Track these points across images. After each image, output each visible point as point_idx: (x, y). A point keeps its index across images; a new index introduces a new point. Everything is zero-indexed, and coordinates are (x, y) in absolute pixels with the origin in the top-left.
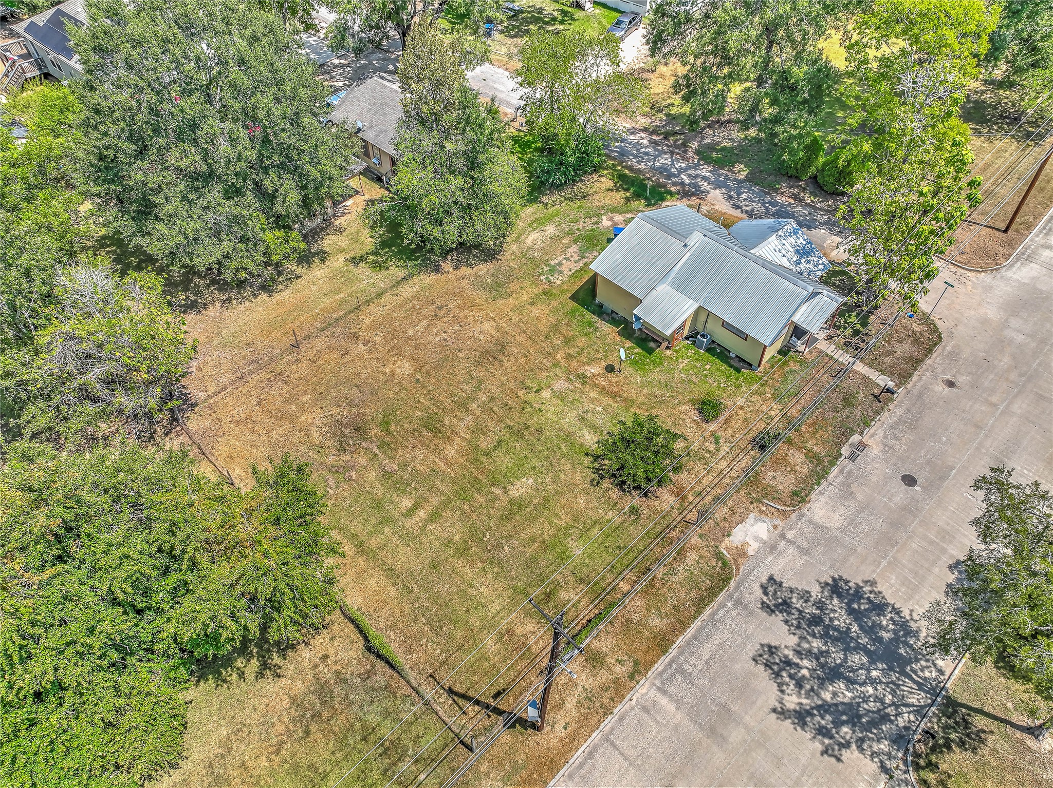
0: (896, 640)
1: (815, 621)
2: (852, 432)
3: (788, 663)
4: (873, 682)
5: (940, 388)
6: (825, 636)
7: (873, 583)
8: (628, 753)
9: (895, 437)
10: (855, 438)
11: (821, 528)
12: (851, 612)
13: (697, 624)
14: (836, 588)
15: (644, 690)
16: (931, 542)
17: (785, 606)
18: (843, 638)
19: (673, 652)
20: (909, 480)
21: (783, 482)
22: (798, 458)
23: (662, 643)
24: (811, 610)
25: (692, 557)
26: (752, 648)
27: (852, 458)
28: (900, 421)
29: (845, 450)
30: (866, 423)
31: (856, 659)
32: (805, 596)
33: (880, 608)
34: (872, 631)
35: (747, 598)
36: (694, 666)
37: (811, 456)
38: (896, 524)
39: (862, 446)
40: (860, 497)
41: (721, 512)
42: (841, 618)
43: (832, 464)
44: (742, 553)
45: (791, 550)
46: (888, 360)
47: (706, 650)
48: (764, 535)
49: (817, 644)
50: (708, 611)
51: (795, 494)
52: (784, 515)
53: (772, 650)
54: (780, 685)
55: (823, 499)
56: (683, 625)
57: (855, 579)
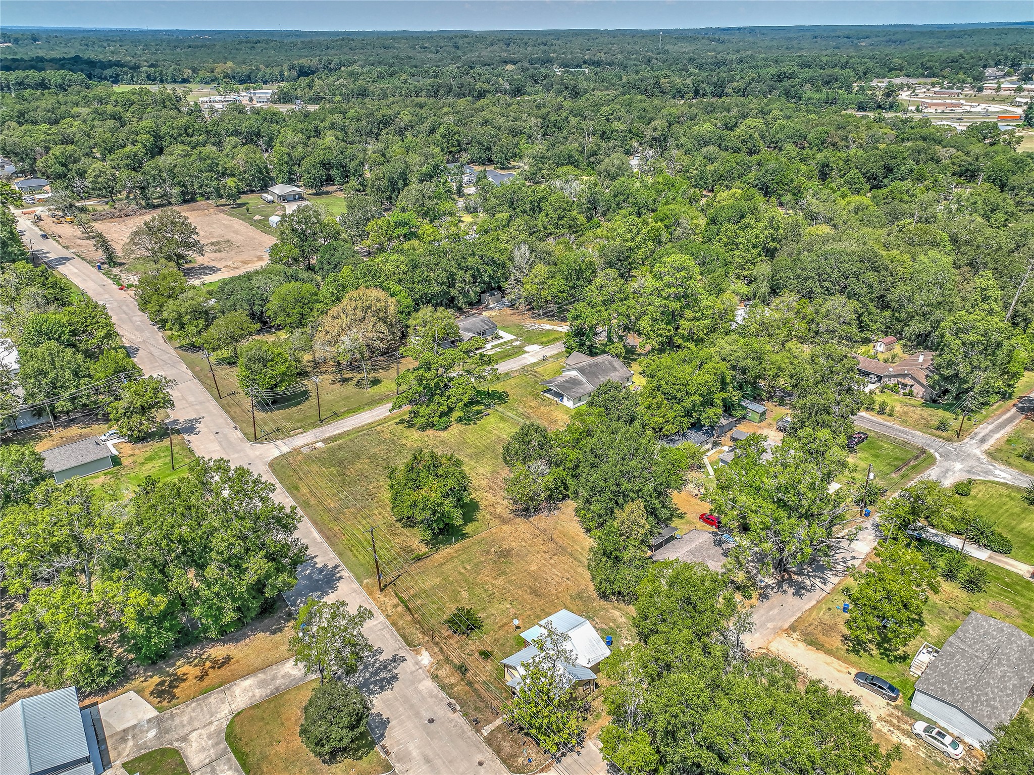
0: (369, 689)
1: (385, 667)
2: (462, 707)
3: (375, 656)
4: (359, 677)
5: (479, 758)
6: (379, 668)
7: (392, 689)
9: (455, 726)
10: (458, 708)
11: (420, 681)
12: (384, 678)
13: (398, 635)
14: (395, 678)
16: (400, 716)
17: (394, 660)
18: (376, 673)
19: (391, 627)
20: (431, 721)
21: (442, 673)
22: (453, 681)
23: (394, 624)
24: (389, 668)
25: (421, 636)
26: (383, 648)
27: (450, 705)
28: (464, 732)
29: (453, 701)
30: (465, 715)
31: (368, 675)
32: (395, 668)
33: (382, 688)
34: (375, 683)
35: (401, 651)
36: (384, 632)
37: (452, 686)
38: (412, 706)
39: (454, 710)
40: (429, 699)
41: (436, 650)
42: (383, 675)
43: (448, 694)
44: (418, 653)
45: (414, 669)
46: (500, 735)
47: (388, 636)
48: (423, 662)
49: (377, 665)
50: (400, 639)
51: (437, 676)
52: (428, 672)
53: (381, 653)
55: (433, 687)
56: (398, 630)
57: (395, 684)
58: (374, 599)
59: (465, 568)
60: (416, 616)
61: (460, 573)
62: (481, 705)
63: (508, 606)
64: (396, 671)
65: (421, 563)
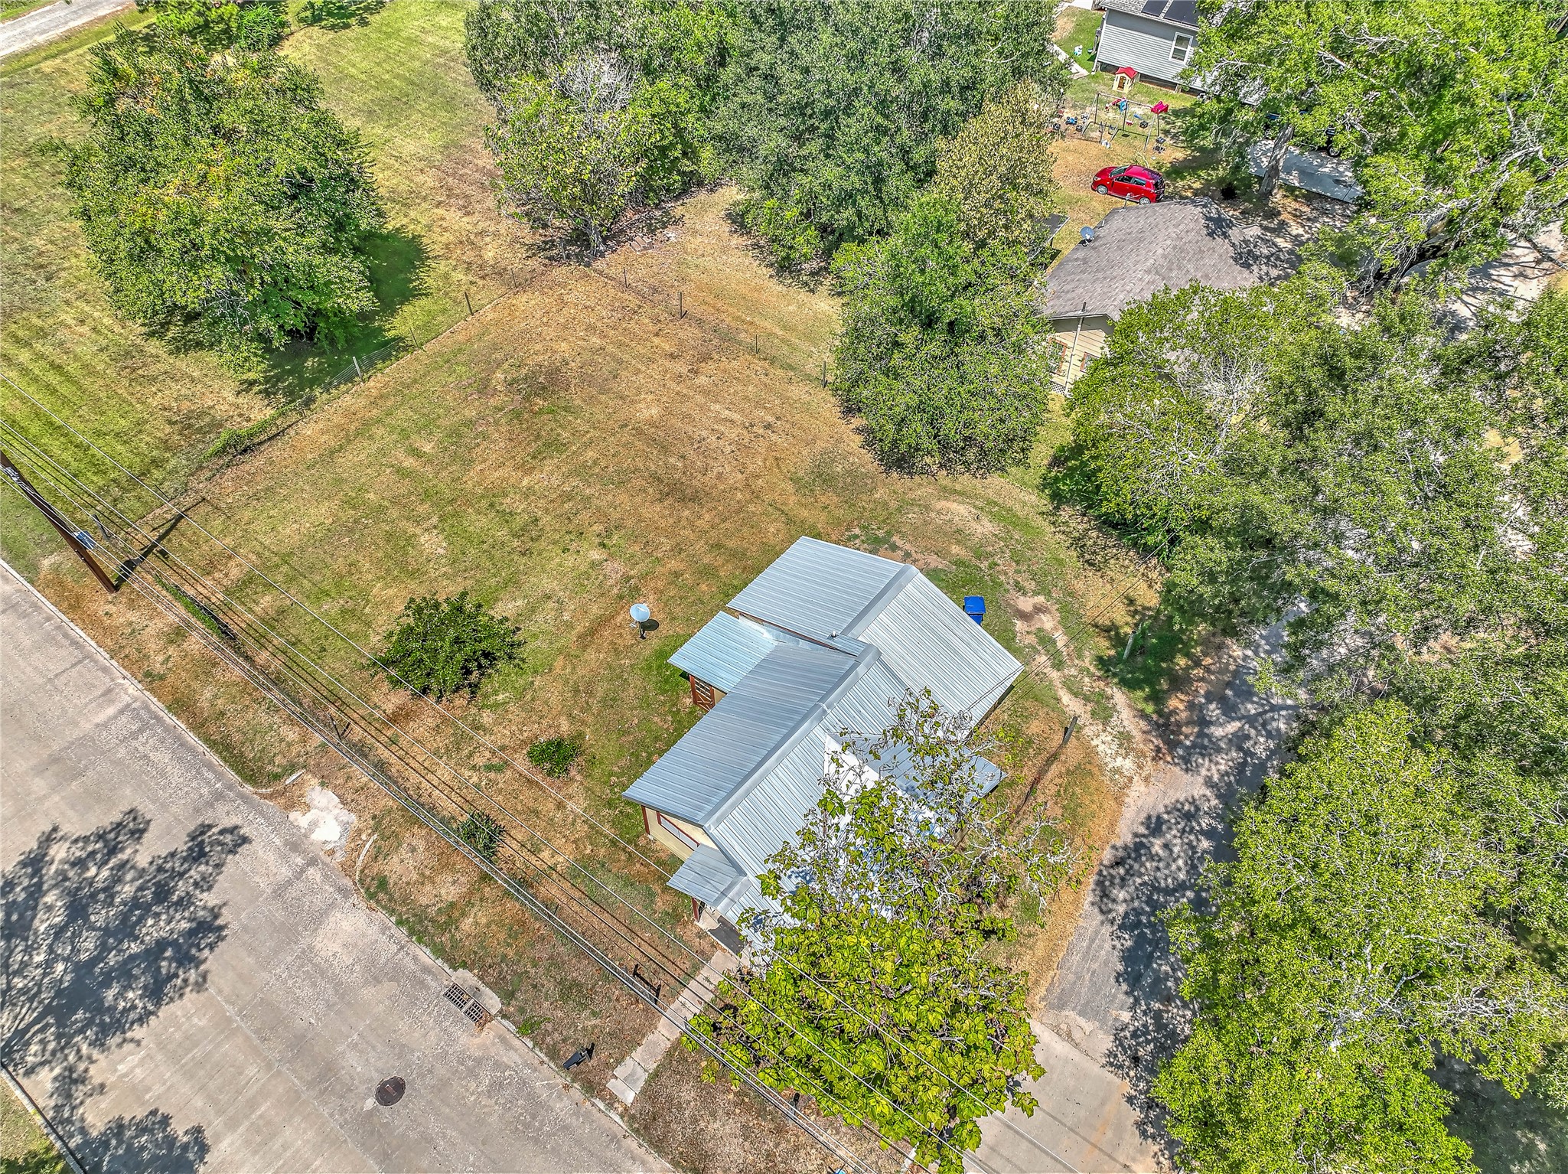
0: (99, 1008)
1: (162, 893)
2: (508, 996)
3: (113, 851)
4: (48, 965)
6: (135, 903)
7: (200, 986)
8: (63, 679)
9: (497, 1086)
10: (492, 1002)
11: (318, 919)
12: (161, 945)
13: (201, 747)
14: (208, 928)
15: (132, 690)
16: (252, 1105)
17: (197, 853)
18: (126, 929)
19: (170, 719)
20: (391, 1091)
21: (401, 866)
22: (449, 889)
23: (181, 705)
24: (181, 888)
25: (291, 734)
26: (147, 809)
27: (455, 994)
28: (536, 1106)
29: (466, 978)
30: (528, 1027)
31: (89, 944)
32: (205, 884)
33: (156, 993)
34: (124, 974)
35: (221, 808)
36: (145, 743)
37: (452, 913)
38: (299, 1046)
39: (479, 1016)
40: (368, 993)
41: (361, 775)
42: (153, 930)
43: (439, 951)
44: (294, 802)
45: (285, 872)
46: (687, 1093)
47: (162, 757)
48: (317, 836)
49: (127, 890)
50: (215, 759)
51: (383, 884)
52: (347, 868)
53: (138, 834)
54: (86, 839)
55: (373, 932)
56: (198, 726)
57: (212, 961)
58: (91, 623)
59: (416, 453)
60: (263, 657)
61: (401, 472)
62: (581, 972)
63: (596, 555)
64: (210, 899)
65: (254, 463)
